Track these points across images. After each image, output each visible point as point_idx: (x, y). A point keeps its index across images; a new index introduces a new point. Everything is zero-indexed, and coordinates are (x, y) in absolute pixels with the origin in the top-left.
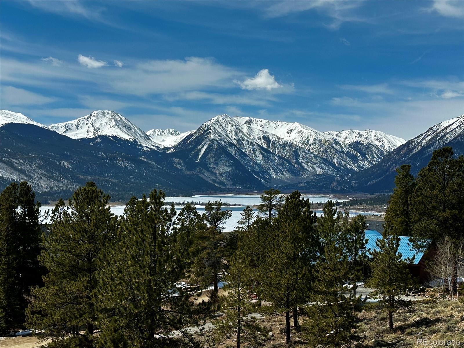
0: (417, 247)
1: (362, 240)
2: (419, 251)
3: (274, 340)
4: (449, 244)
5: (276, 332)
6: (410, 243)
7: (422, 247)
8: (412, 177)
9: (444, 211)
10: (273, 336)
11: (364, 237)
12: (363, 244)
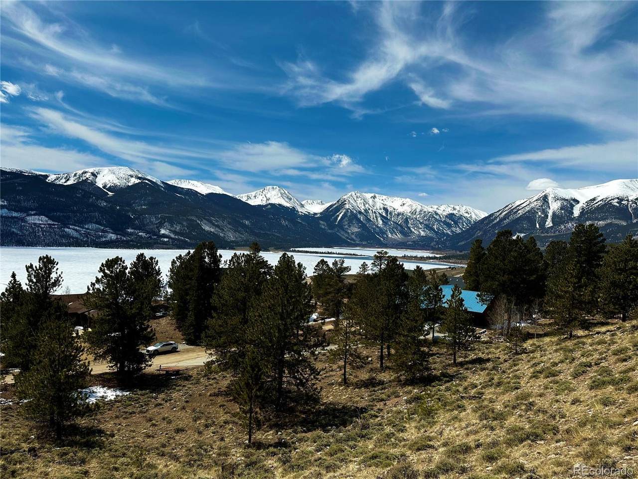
0: (483, 301)
1: (441, 295)
2: (484, 304)
3: (372, 363)
4: (505, 301)
5: (375, 358)
6: (477, 298)
7: (486, 301)
8: (483, 249)
9: (503, 276)
10: (371, 360)
11: (441, 293)
12: (441, 298)
